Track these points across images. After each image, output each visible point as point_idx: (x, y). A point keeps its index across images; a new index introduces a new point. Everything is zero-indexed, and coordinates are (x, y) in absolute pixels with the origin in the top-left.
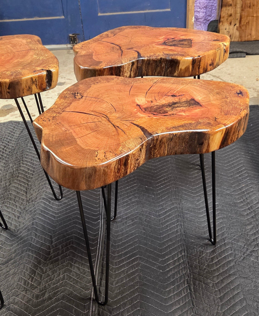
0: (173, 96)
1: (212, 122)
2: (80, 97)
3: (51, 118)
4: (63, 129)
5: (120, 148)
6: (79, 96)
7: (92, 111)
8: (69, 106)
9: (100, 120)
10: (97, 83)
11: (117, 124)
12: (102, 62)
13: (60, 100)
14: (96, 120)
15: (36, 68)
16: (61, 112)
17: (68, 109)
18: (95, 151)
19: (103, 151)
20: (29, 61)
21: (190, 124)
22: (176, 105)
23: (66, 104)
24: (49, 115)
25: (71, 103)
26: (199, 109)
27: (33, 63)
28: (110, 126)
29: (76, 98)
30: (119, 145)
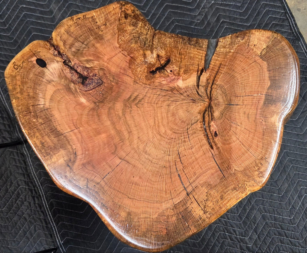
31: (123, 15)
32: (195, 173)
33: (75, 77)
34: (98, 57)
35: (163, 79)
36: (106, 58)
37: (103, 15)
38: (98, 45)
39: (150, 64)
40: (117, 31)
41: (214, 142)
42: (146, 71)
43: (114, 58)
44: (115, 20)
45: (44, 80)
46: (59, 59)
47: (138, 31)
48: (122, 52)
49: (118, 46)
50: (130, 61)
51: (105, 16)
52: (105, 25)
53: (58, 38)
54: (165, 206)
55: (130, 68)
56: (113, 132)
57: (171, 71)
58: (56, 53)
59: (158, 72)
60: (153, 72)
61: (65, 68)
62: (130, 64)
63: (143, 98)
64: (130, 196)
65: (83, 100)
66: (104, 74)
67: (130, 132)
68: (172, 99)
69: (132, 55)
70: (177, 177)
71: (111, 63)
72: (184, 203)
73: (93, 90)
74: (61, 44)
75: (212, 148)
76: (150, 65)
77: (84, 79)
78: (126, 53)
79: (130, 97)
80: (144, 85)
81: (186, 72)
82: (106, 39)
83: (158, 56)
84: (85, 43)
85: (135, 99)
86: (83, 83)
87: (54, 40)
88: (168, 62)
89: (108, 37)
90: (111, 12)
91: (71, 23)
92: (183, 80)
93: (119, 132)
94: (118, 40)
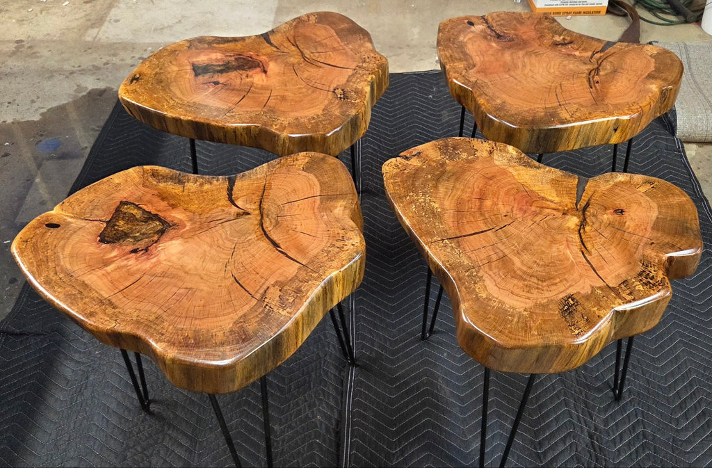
0: (216, 83)
1: (196, 43)
2: (336, 91)
3: (367, 60)
4: (351, 46)
5: (294, 23)
6: (339, 91)
7: (320, 67)
8: (350, 77)
9: (312, 55)
10: (314, 118)
11: (293, 48)
12: (303, 170)
13: (362, 88)
14: (317, 55)
15: (419, 165)
16: (357, 68)
17: (350, 72)
18: (318, 23)
19: (311, 22)
20: (442, 189)
21: (218, 43)
22: (222, 68)
23: (354, 80)
24: (371, 65)
25: (348, 81)
26: (198, 61)
27: (430, 180)
28: (301, 47)
29: (342, 90)
30: (296, 27)
32: (571, 96)
33: (493, 34)
34: (516, 30)
35: (563, 49)
36: (521, 31)
38: (518, 25)
41: (594, 85)
43: (528, 33)
45: (469, 31)
48: (536, 32)
49: (534, 28)
54: (537, 106)
56: (510, 62)
57: (572, 47)
59: (560, 45)
60: (556, 45)
61: (487, 29)
63: (542, 54)
64: (509, 94)
65: (494, 44)
66: (517, 37)
67: (524, 66)
68: (566, 59)
70: (555, 95)
71: (524, 34)
72: (554, 108)
73: (505, 42)
75: (591, 88)
76: (556, 41)
77: (499, 36)
79: (532, 51)
81: (584, 50)
85: (536, 53)
92: (580, 52)
93: (515, 64)
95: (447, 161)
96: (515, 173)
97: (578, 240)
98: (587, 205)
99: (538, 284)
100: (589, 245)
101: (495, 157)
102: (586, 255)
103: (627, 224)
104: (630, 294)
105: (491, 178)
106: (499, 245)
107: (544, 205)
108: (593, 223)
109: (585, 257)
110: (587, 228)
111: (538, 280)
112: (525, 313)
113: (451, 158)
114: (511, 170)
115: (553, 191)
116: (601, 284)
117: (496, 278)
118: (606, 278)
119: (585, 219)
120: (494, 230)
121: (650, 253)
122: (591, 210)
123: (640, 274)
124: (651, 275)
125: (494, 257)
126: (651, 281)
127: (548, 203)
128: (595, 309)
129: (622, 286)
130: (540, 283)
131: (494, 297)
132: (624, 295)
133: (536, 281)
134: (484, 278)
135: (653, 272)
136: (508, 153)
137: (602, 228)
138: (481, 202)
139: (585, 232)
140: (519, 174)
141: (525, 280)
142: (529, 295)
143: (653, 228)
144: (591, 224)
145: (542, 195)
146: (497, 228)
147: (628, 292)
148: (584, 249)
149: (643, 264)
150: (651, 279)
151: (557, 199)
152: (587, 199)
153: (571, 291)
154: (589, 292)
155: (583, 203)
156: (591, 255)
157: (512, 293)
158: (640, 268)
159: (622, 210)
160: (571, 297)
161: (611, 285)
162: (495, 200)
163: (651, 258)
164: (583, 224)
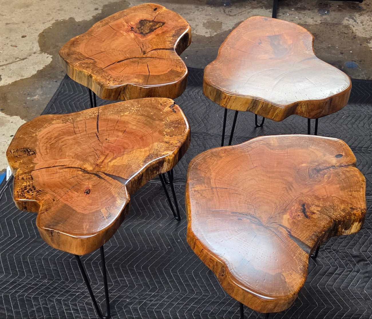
31: (354, 207)
32: (222, 197)
33: (321, 167)
34: (329, 183)
35: (295, 208)
36: (327, 186)
37: (359, 197)
38: (338, 186)
39: (311, 206)
40: (344, 199)
41: (235, 216)
42: (307, 202)
43: (324, 190)
44: (352, 202)
45: (327, 153)
46: (338, 164)
47: (338, 210)
48: (327, 196)
49: (332, 196)
50: (318, 197)
51: (358, 198)
52: (351, 195)
53: (352, 170)
54: (213, 174)
55: (313, 195)
56: (275, 170)
57: (299, 215)
58: (342, 165)
59: (302, 208)
60: (303, 205)
61: (330, 165)
62: (316, 196)
63: (288, 193)
64: (231, 162)
66: (316, 181)
67: (270, 177)
68: (279, 207)
69: (321, 200)
70: (226, 187)
71: (322, 187)
72: (209, 183)
73: (308, 172)
74: (348, 169)
75: (232, 213)
76: (309, 206)
78: (324, 197)
79: (293, 187)
80: (297, 197)
81: (294, 223)
82: (340, 192)
83: (314, 213)
84: (342, 180)
85: (290, 189)
86: (315, 169)
87: (352, 167)
88: (307, 216)
89: (341, 193)
90: (360, 202)
91: (361, 179)
92: (289, 219)
93: (273, 172)
94: (337, 197)
95: (164, 122)
96: (143, 150)
97: (73, 166)
98: (100, 177)
99: (50, 143)
100: (66, 170)
101: (162, 144)
102: (60, 167)
103: (76, 193)
104: (23, 179)
105: (142, 138)
106: (85, 133)
107: (108, 157)
108: (83, 176)
109: (59, 166)
110: (81, 173)
111: (53, 143)
112: (34, 135)
113: (165, 125)
114: (147, 149)
115: (119, 164)
116: (36, 168)
117: (62, 128)
118: (39, 171)
119: (88, 173)
120: (97, 133)
121: (47, 197)
122: (95, 178)
123: (33, 187)
124: (31, 192)
125: (77, 130)
126: (26, 190)
127: (110, 160)
128: (21, 161)
129: (30, 177)
130: (50, 144)
131: (50, 125)
132: (23, 176)
133: (52, 142)
134: (64, 124)
135: (32, 193)
136: (165, 150)
137: (78, 180)
138: (122, 131)
139: (78, 171)
140: (141, 152)
141: (55, 138)
142: (45, 138)
143: (66, 205)
144: (83, 175)
145: (118, 158)
146: (98, 134)
147: (25, 178)
148: (65, 167)
149: (40, 191)
150: (27, 191)
151: (111, 164)
152: (106, 178)
153: (38, 155)
154: (33, 162)
155: (103, 176)
156: (59, 169)
157: (49, 132)
158: (38, 188)
159: (89, 194)
160: (35, 153)
161: (33, 172)
162: (122, 137)
163: (44, 196)
164: (85, 171)
